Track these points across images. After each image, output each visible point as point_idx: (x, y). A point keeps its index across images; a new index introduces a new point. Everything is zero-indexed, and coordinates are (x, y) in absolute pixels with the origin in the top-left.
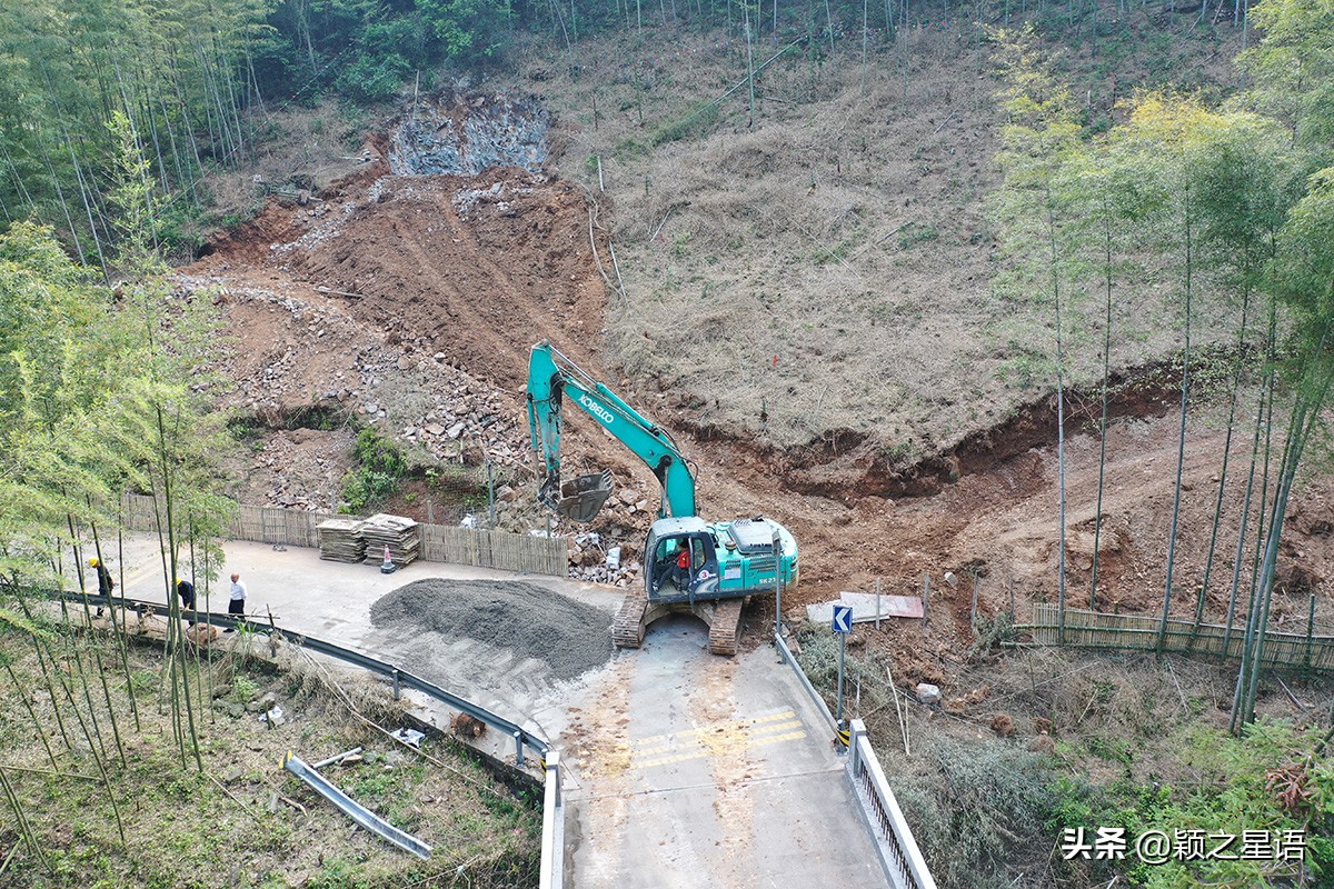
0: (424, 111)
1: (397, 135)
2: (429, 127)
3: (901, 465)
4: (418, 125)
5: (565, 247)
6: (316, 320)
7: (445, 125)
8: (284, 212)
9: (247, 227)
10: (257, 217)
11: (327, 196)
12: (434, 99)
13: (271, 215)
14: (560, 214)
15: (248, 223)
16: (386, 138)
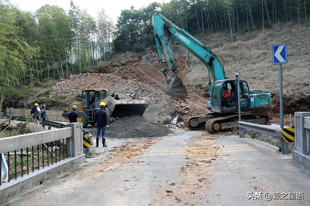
0: (151, 53)
1: (144, 57)
2: (152, 57)
3: (291, 101)
4: (149, 56)
5: (178, 65)
6: (106, 76)
7: (156, 56)
8: (112, 67)
9: (103, 70)
10: (106, 68)
11: (123, 65)
12: (154, 51)
13: (109, 68)
14: (178, 60)
15: (103, 69)
16: (141, 57)
